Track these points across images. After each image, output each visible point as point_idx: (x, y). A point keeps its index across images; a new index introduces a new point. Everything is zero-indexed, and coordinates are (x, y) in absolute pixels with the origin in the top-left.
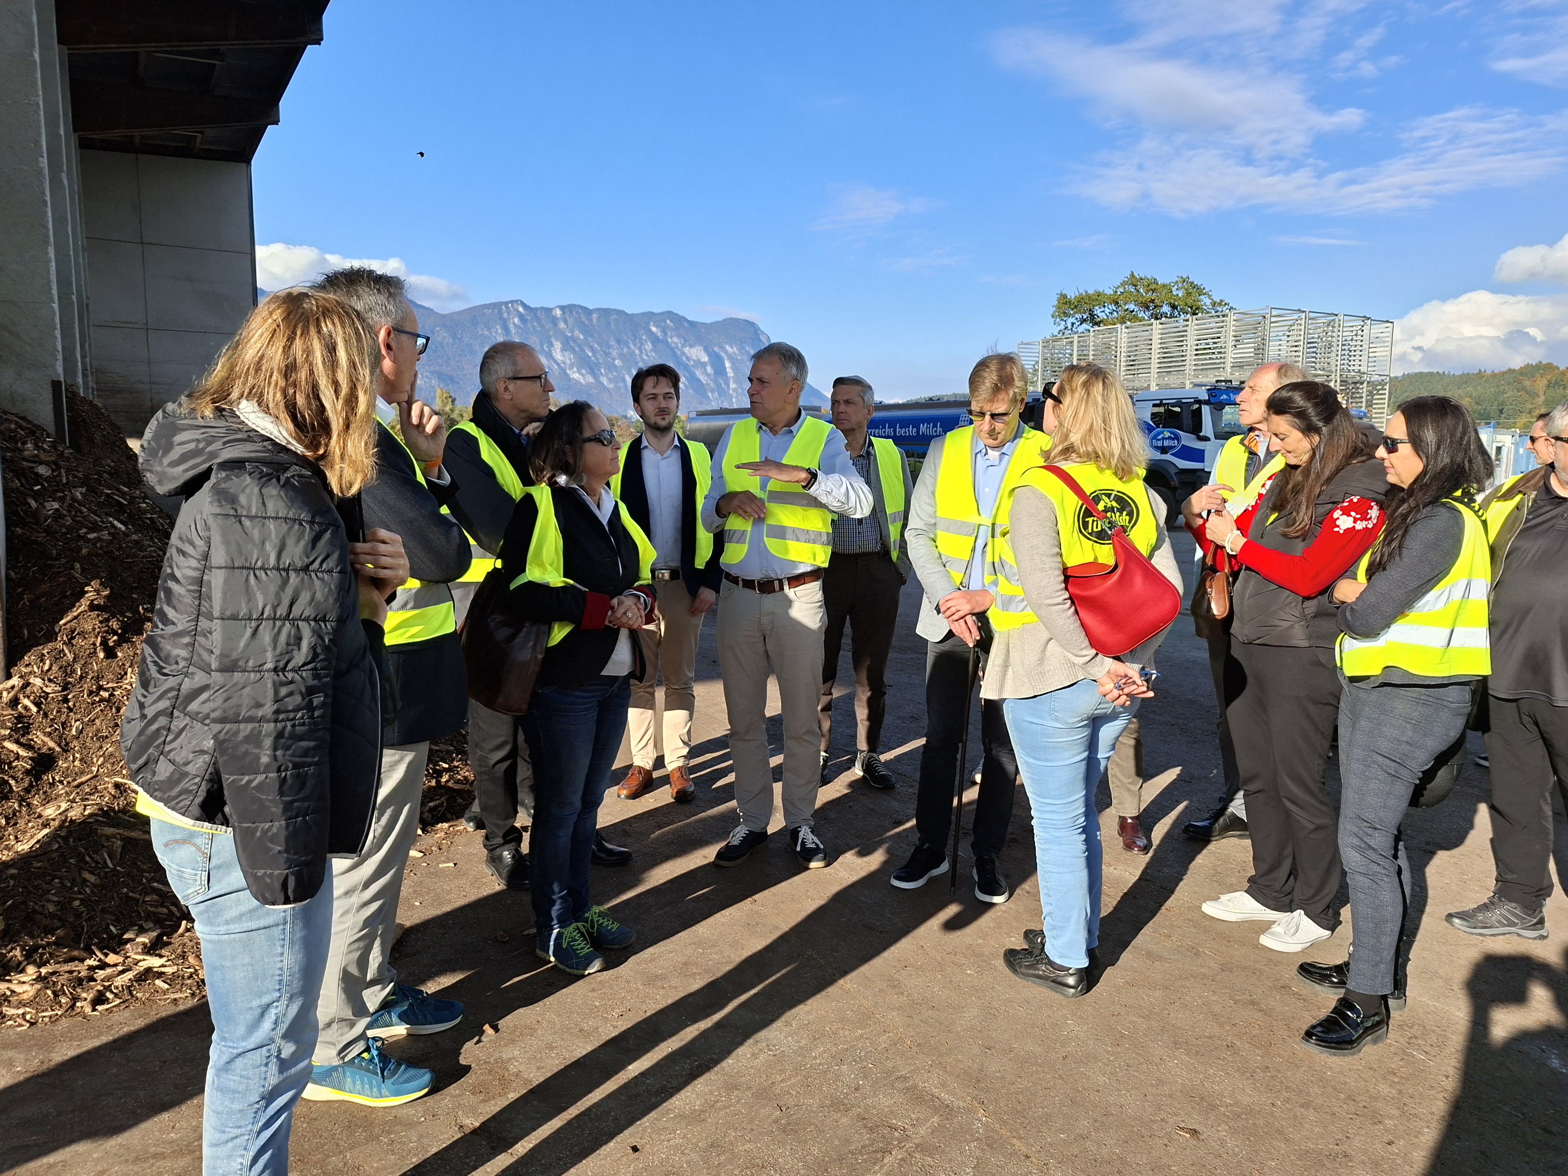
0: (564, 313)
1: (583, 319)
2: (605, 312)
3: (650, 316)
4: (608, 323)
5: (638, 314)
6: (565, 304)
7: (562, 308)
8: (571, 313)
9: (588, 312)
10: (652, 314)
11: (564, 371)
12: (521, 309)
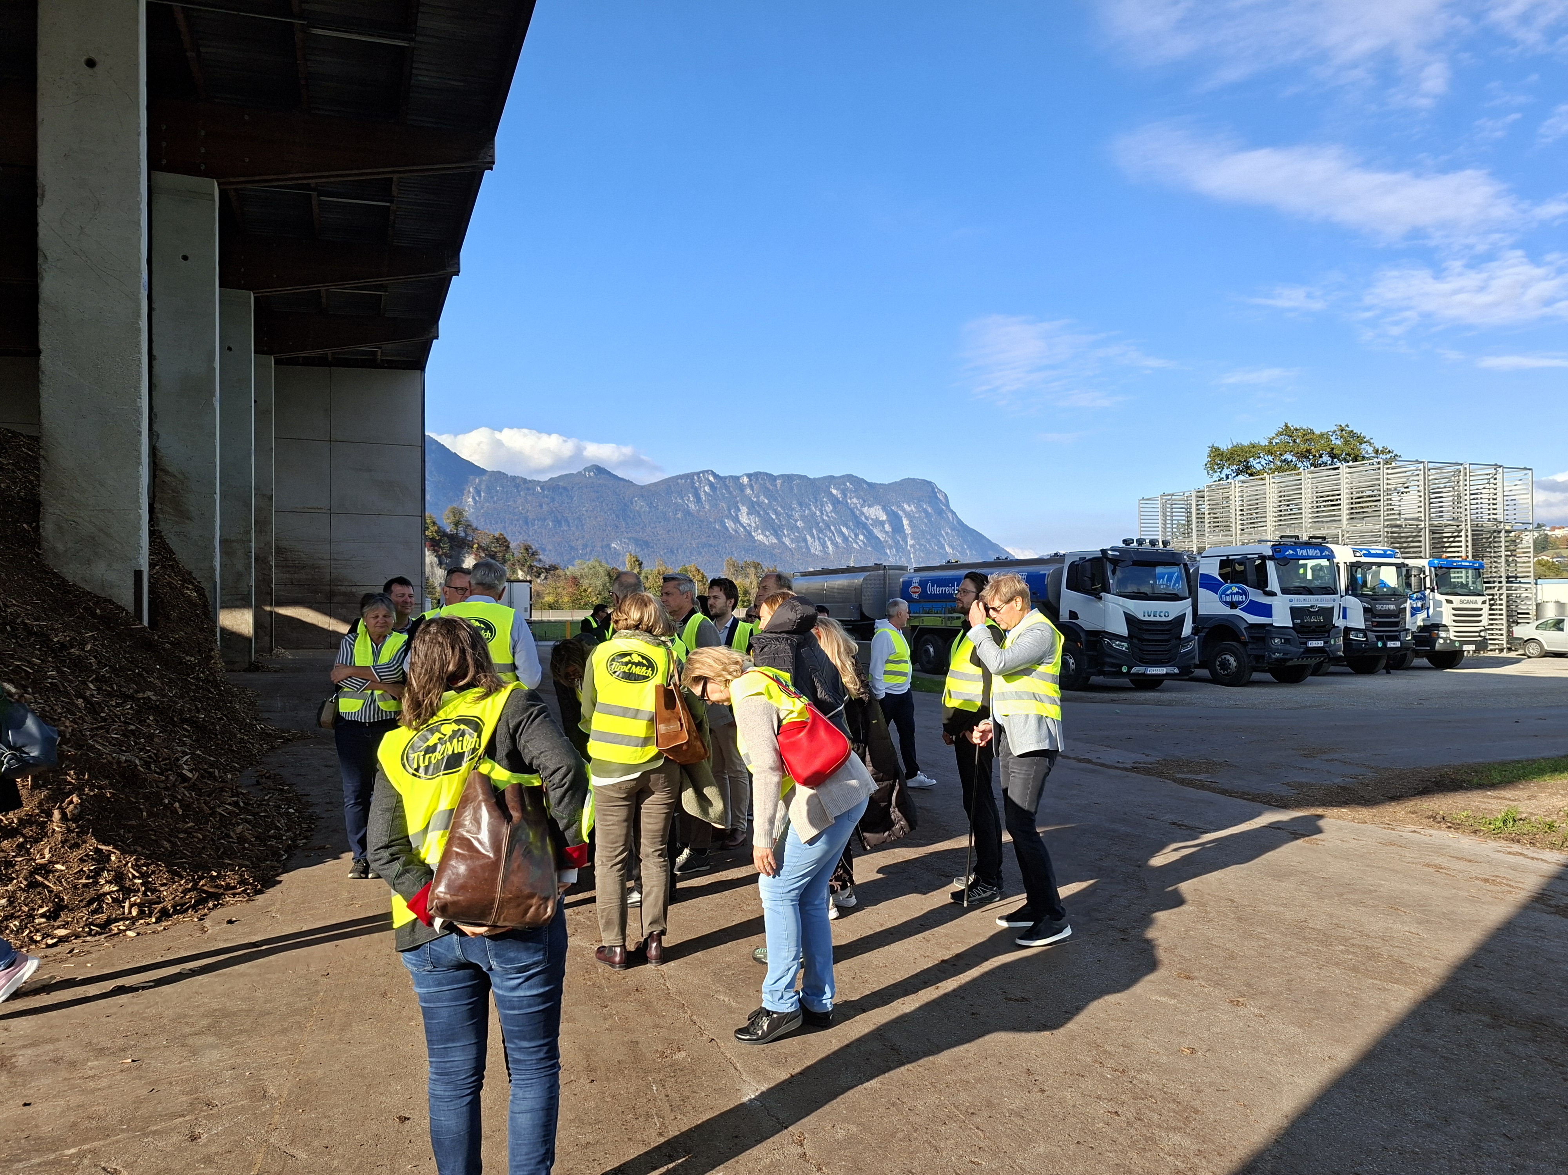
0: (750, 480)
1: (768, 485)
2: (788, 478)
3: (831, 480)
4: (792, 488)
5: (819, 479)
6: (752, 472)
7: (749, 476)
8: (757, 479)
9: (772, 478)
10: (833, 477)
11: (750, 533)
12: (711, 478)
